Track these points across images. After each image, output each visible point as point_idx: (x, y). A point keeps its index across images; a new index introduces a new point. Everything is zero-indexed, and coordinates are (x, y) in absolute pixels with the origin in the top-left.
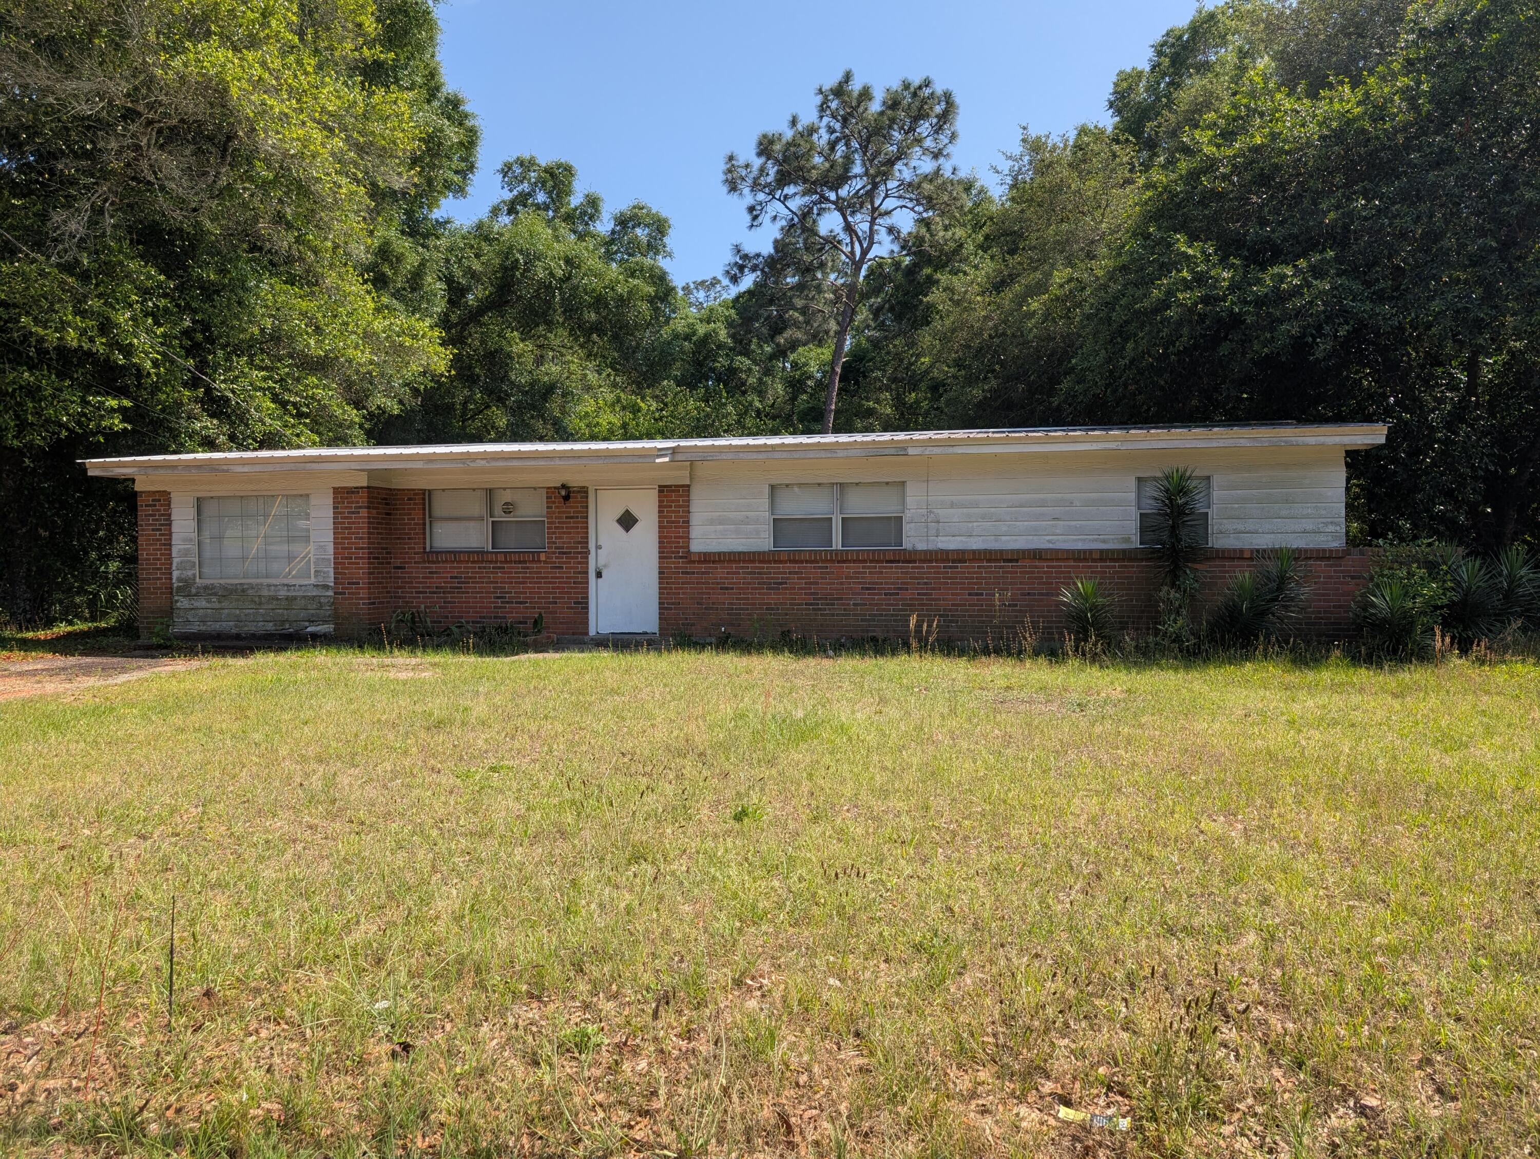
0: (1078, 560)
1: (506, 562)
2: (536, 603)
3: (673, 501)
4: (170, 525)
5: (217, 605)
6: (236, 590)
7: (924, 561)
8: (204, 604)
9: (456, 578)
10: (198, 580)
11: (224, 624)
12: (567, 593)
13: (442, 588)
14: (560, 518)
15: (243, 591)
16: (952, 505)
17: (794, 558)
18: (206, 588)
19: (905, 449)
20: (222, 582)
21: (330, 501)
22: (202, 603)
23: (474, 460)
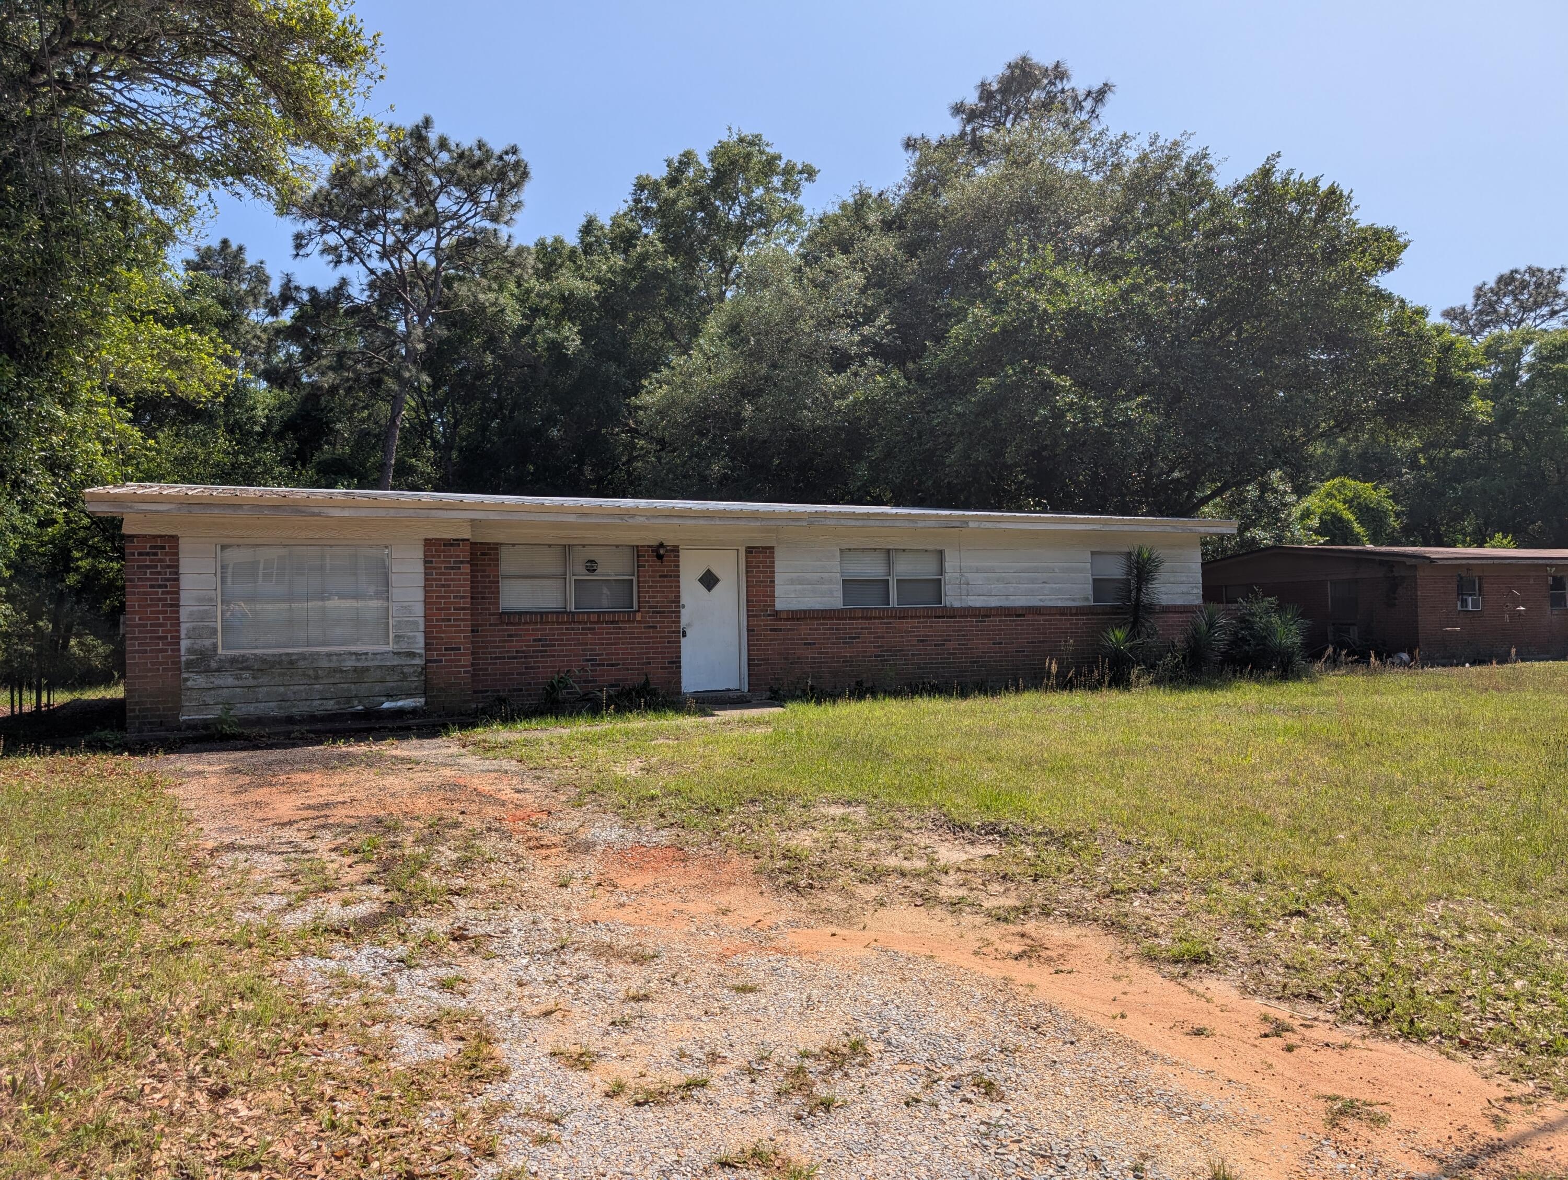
0: (1062, 614)
1: (598, 622)
2: (629, 664)
3: (761, 562)
4: (177, 580)
5: (252, 682)
6: (280, 663)
7: (962, 617)
8: (230, 681)
9: (540, 640)
10: (220, 651)
11: (261, 706)
12: (661, 653)
13: (523, 652)
14: (653, 577)
15: (291, 662)
16: (978, 570)
17: (866, 615)
18: (233, 661)
19: (967, 523)
20: (254, 651)
21: (420, 554)
22: (228, 680)
23: (633, 516)
